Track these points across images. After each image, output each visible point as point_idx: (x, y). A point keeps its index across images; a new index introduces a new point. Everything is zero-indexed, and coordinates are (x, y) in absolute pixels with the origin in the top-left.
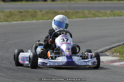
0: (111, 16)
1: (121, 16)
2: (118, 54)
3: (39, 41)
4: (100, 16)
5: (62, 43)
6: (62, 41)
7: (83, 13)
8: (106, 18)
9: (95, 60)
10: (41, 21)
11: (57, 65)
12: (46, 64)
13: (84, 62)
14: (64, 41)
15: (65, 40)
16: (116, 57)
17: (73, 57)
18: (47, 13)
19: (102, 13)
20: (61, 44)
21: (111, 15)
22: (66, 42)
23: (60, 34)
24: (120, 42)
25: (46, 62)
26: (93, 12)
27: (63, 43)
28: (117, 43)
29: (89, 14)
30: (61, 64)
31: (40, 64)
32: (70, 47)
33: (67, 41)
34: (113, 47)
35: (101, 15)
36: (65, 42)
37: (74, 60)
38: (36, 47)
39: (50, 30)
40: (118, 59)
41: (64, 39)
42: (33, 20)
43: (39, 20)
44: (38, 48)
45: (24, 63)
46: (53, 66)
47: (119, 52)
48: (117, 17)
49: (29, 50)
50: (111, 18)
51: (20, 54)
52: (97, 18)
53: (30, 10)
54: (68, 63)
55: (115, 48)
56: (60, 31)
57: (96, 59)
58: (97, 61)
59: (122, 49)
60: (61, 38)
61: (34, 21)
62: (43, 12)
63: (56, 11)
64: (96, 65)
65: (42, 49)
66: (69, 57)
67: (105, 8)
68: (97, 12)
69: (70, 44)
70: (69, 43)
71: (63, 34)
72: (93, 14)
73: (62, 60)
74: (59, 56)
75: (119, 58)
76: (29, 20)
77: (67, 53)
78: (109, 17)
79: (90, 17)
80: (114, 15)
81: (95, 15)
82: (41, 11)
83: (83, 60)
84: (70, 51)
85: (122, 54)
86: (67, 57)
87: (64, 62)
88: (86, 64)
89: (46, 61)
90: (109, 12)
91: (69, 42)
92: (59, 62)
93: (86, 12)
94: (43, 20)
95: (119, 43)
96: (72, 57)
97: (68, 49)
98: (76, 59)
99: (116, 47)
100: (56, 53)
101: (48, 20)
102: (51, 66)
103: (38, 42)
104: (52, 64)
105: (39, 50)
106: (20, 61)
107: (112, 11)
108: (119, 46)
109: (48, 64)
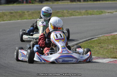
34: (80, 43)
47: (84, 47)
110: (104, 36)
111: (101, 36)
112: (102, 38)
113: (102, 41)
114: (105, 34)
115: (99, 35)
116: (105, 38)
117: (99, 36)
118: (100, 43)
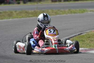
1: (76, 13)
4: (61, 14)
7: (48, 12)
8: (65, 15)
18: (20, 13)
21: (69, 13)
26: (55, 11)
29: (52, 12)
35: (61, 13)
42: (9, 19)
43: (14, 18)
48: (73, 14)
50: (68, 15)
52: (58, 15)
53: (7, 11)
55: (73, 38)
61: (11, 19)
62: (17, 12)
67: (64, 8)
68: (58, 10)
76: (7, 19)
78: (67, 14)
79: (53, 15)
80: (71, 12)
81: (56, 14)
82: (15, 12)
90: (67, 10)
94: (17, 18)
107: (70, 10)
110: (91, 31)
111: (88, 31)
112: (89, 33)
113: (91, 36)
114: (92, 29)
115: (87, 30)
116: (93, 33)
118: (89, 38)
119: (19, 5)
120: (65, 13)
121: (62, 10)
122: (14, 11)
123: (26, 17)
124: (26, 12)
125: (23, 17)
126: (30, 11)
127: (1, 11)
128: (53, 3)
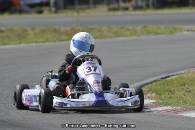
0: (143, 35)
1: (158, 34)
2: (154, 94)
3: (52, 72)
4: (127, 36)
5: (88, 73)
6: (87, 70)
7: (99, 31)
8: (135, 37)
9: (137, 98)
10: (33, 44)
11: (81, 106)
12: (66, 104)
13: (122, 101)
14: (91, 70)
15: (93, 69)
16: (151, 99)
17: (105, 94)
18: (43, 32)
19: (129, 30)
20: (87, 75)
21: (142, 33)
22: (94, 72)
23: (84, 61)
24: (158, 76)
25: (64, 102)
26: (115, 29)
27: (90, 73)
28: (153, 77)
29: (109, 32)
30: (87, 105)
31: (56, 105)
32: (100, 80)
33: (95, 70)
34: (146, 84)
35: (128, 33)
36: (92, 72)
37: (106, 98)
38: (48, 81)
39: (68, 55)
40: (154, 103)
41: (90, 68)
42: (20, 44)
43: (30, 43)
44: (51, 82)
45: (31, 105)
46: (75, 107)
47: (156, 92)
48: (152, 36)
49: (36, 86)
50: (143, 37)
51: (24, 91)
52: (121, 39)
53: (16, 28)
54: (98, 103)
55: (150, 85)
56: (83, 57)
57: (139, 97)
58: (139, 99)
59: (160, 86)
60: (87, 66)
61: (22, 45)
62: (37, 31)
63: (57, 28)
64: (138, 105)
65: (57, 84)
66: (99, 95)
67: (133, 23)
68: (122, 28)
69: (100, 74)
70: (97, 74)
71: (88, 60)
72: (115, 33)
73: (89, 98)
74: (84, 94)
75: (154, 101)
76: (14, 44)
77: (96, 88)
78: (139, 36)
79: (111, 37)
80: (148, 33)
81: (117, 34)
82: (33, 29)
83: (119, 99)
84: (100, 84)
85: (160, 95)
86: (96, 94)
87: (92, 101)
88: (124, 105)
89: (65, 100)
90: (139, 28)
91: (97, 71)
92: (85, 102)
93: (104, 28)
94: (36, 42)
95: (155, 76)
96: (103, 94)
97: (98, 82)
98: (109, 97)
99: (152, 83)
100: (79, 89)
101: (44, 42)
102: (73, 107)
103: (50, 73)
104: (74, 105)
105: (53, 84)
106: (24, 102)
107: (145, 27)
108: (155, 81)
109: (68, 106)
110: (188, 72)
111: (183, 72)
112: (184, 76)
113: (187, 82)
114: (191, 68)
115: (180, 70)
116: (192, 76)
117: (179, 72)
118: (184, 85)
119: (41, 16)
120: (135, 33)
121: (130, 27)
122: (29, 29)
123: (54, 41)
124: (55, 31)
125: (47, 41)
126: (63, 29)
127: (3, 29)
128: (112, 13)
